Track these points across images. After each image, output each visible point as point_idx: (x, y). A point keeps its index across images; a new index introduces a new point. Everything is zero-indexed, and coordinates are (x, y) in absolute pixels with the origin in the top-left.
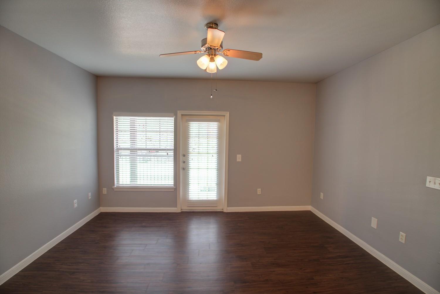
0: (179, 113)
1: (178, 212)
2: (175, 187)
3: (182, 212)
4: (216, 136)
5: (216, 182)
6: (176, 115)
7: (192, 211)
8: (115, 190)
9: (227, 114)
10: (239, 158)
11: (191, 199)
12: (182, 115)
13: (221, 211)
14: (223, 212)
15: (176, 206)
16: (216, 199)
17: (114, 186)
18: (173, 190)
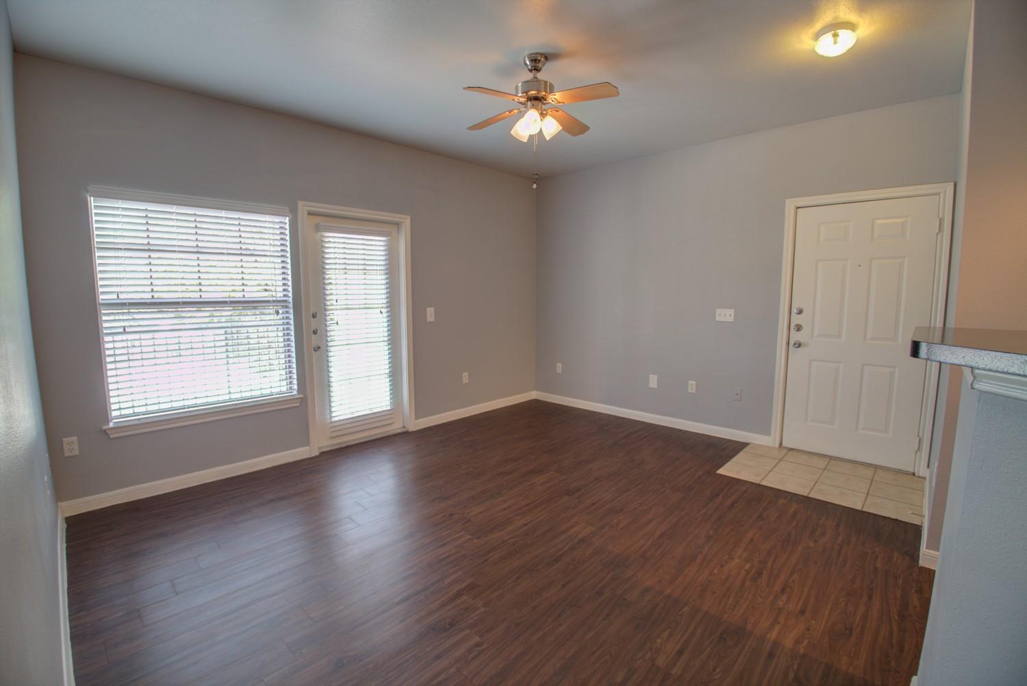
0: (303, 207)
1: (313, 455)
2: (302, 396)
3: (322, 454)
4: (383, 268)
5: (387, 371)
6: (293, 213)
7: (344, 445)
8: (111, 436)
9: (407, 221)
10: (430, 314)
11: (337, 419)
12: (310, 214)
13: (404, 430)
14: (407, 432)
15: (307, 443)
16: (389, 408)
17: (108, 424)
18: (298, 404)
